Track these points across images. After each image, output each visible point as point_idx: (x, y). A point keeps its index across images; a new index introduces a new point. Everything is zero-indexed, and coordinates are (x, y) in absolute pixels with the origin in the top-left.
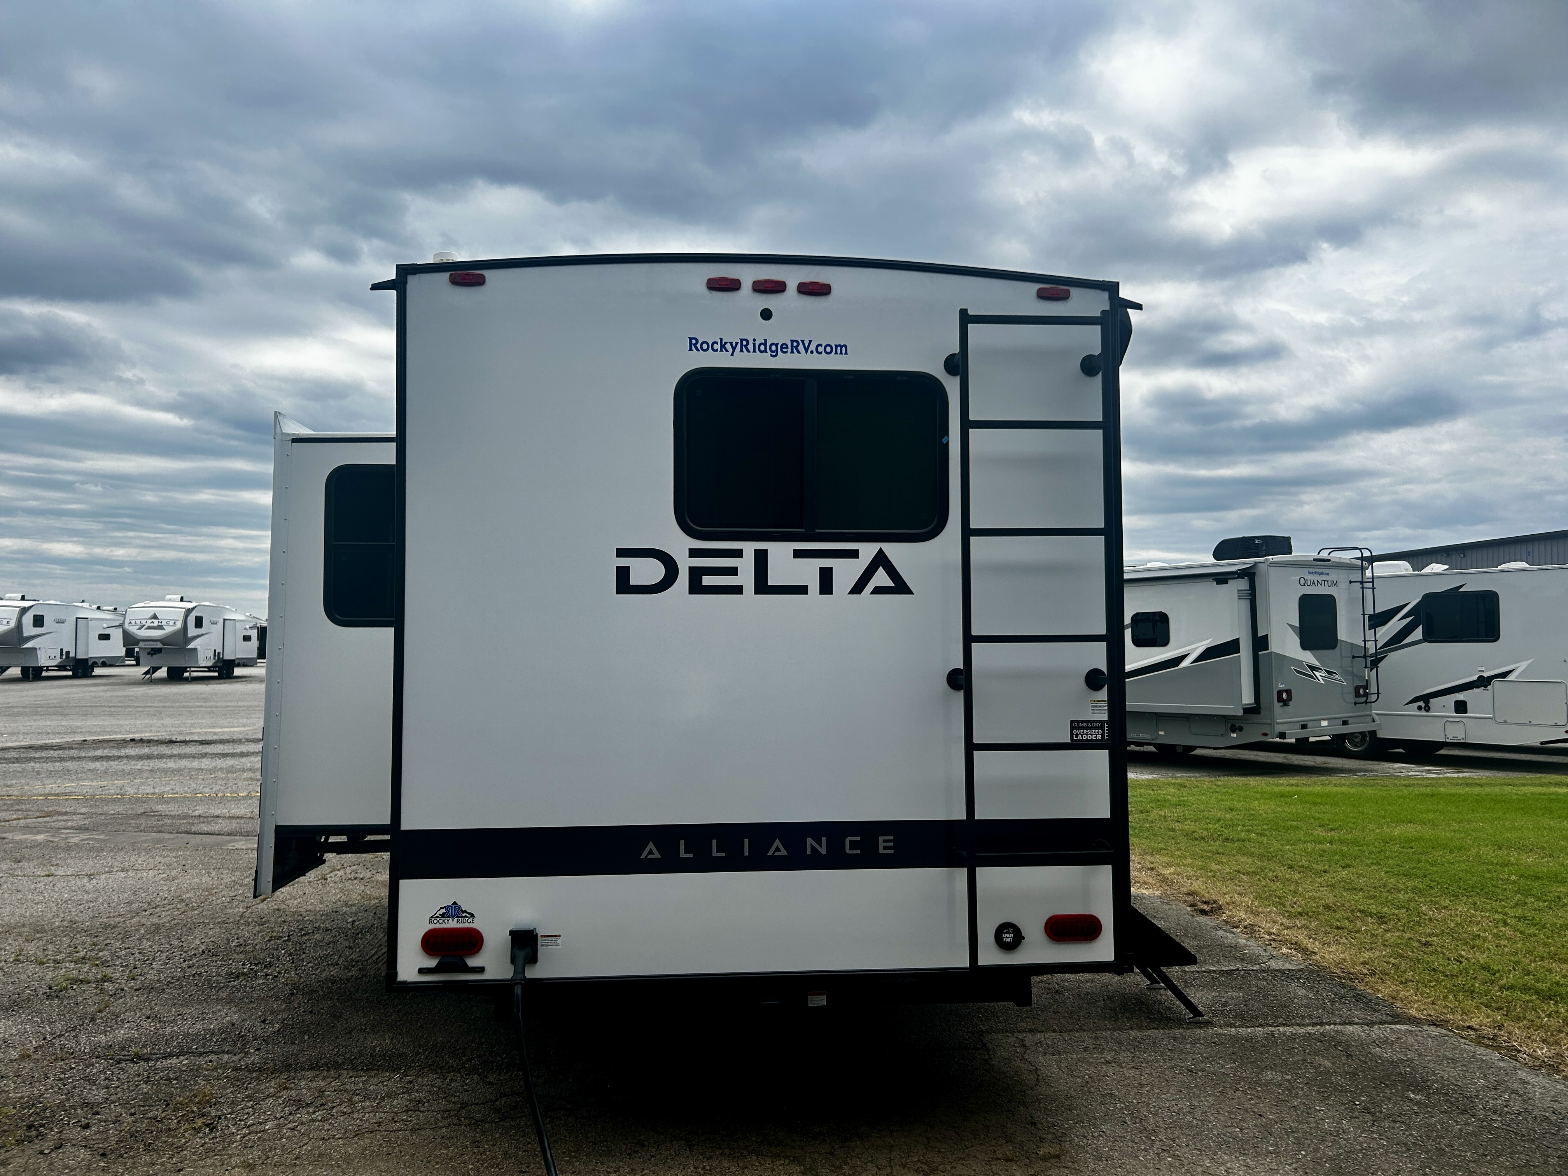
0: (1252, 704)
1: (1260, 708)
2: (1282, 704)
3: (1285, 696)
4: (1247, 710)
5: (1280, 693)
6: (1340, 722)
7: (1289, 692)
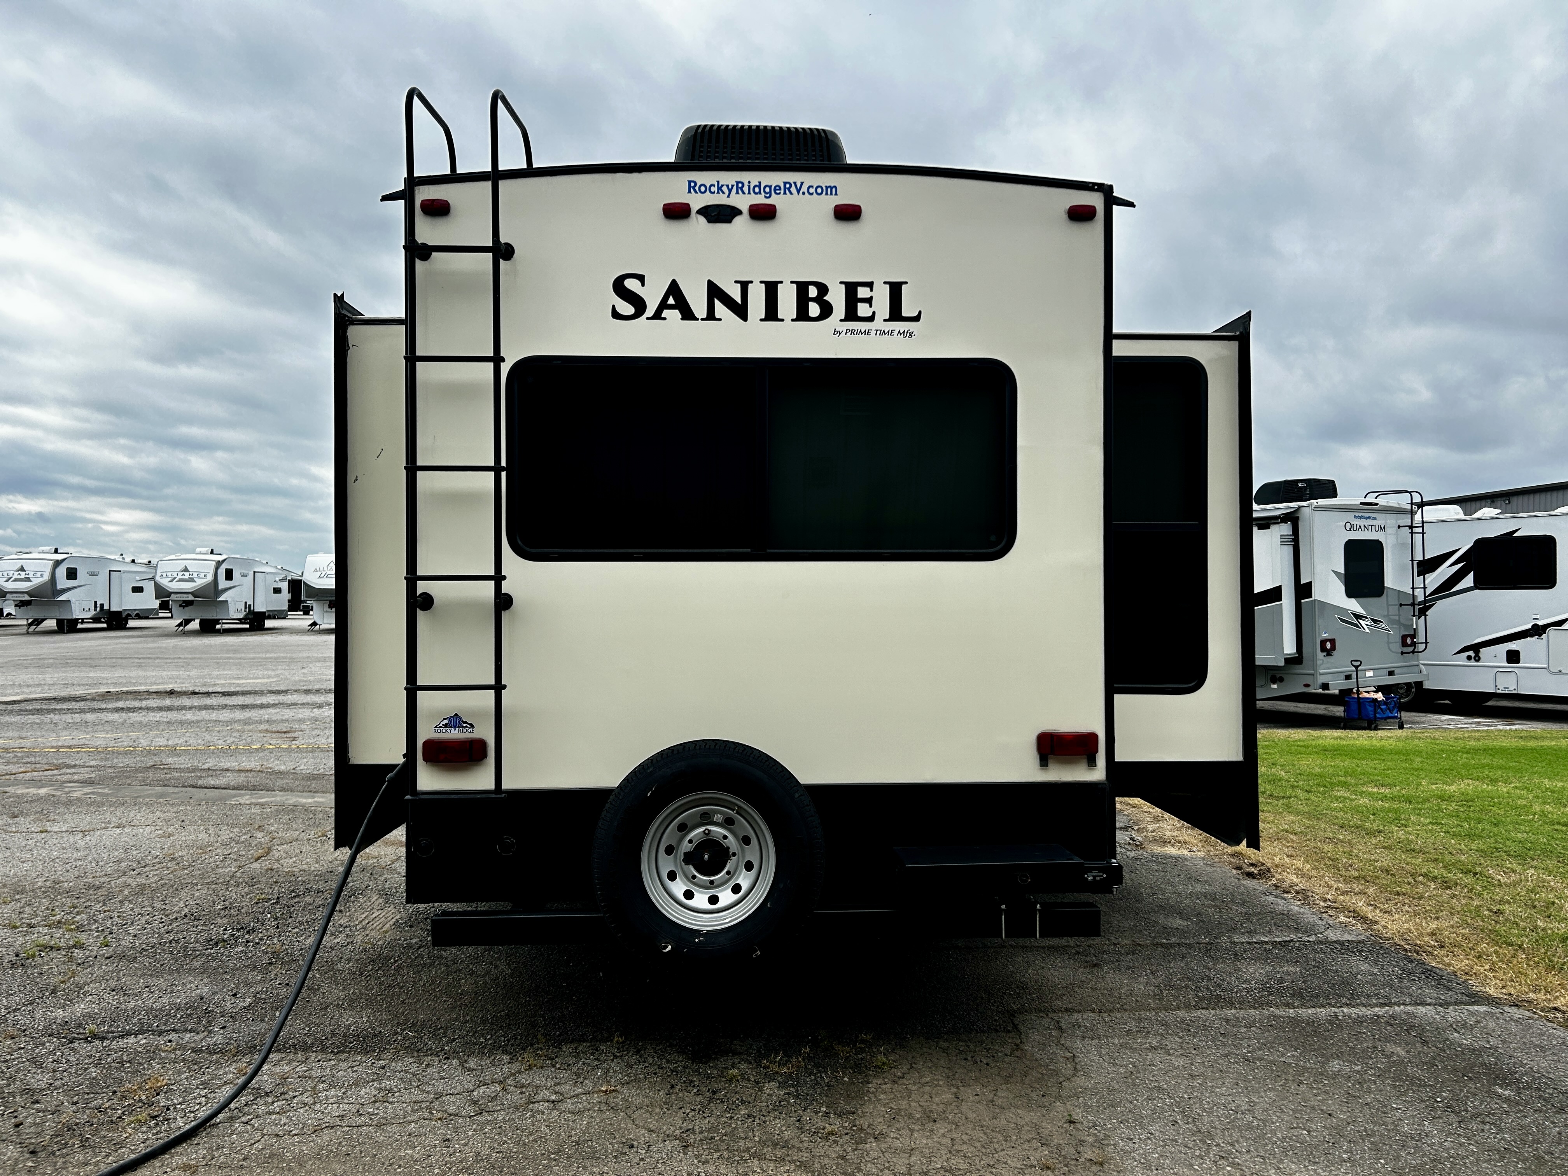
0: (1294, 654)
1: (1302, 658)
2: (1325, 654)
3: (1328, 645)
4: (1289, 661)
5: (1323, 642)
6: (1386, 672)
7: (1332, 642)
